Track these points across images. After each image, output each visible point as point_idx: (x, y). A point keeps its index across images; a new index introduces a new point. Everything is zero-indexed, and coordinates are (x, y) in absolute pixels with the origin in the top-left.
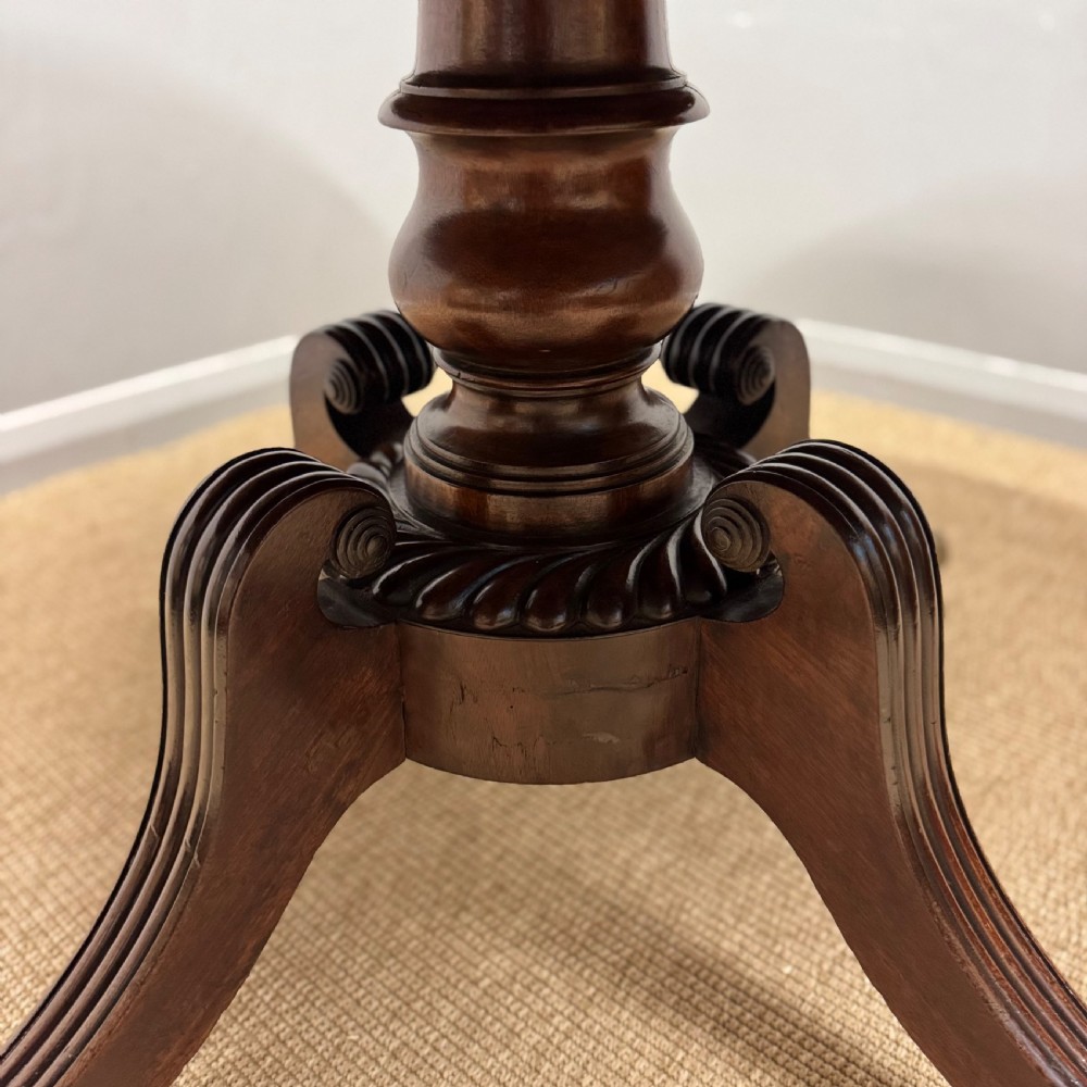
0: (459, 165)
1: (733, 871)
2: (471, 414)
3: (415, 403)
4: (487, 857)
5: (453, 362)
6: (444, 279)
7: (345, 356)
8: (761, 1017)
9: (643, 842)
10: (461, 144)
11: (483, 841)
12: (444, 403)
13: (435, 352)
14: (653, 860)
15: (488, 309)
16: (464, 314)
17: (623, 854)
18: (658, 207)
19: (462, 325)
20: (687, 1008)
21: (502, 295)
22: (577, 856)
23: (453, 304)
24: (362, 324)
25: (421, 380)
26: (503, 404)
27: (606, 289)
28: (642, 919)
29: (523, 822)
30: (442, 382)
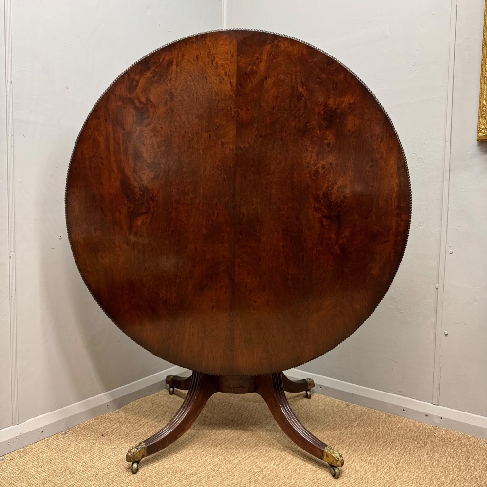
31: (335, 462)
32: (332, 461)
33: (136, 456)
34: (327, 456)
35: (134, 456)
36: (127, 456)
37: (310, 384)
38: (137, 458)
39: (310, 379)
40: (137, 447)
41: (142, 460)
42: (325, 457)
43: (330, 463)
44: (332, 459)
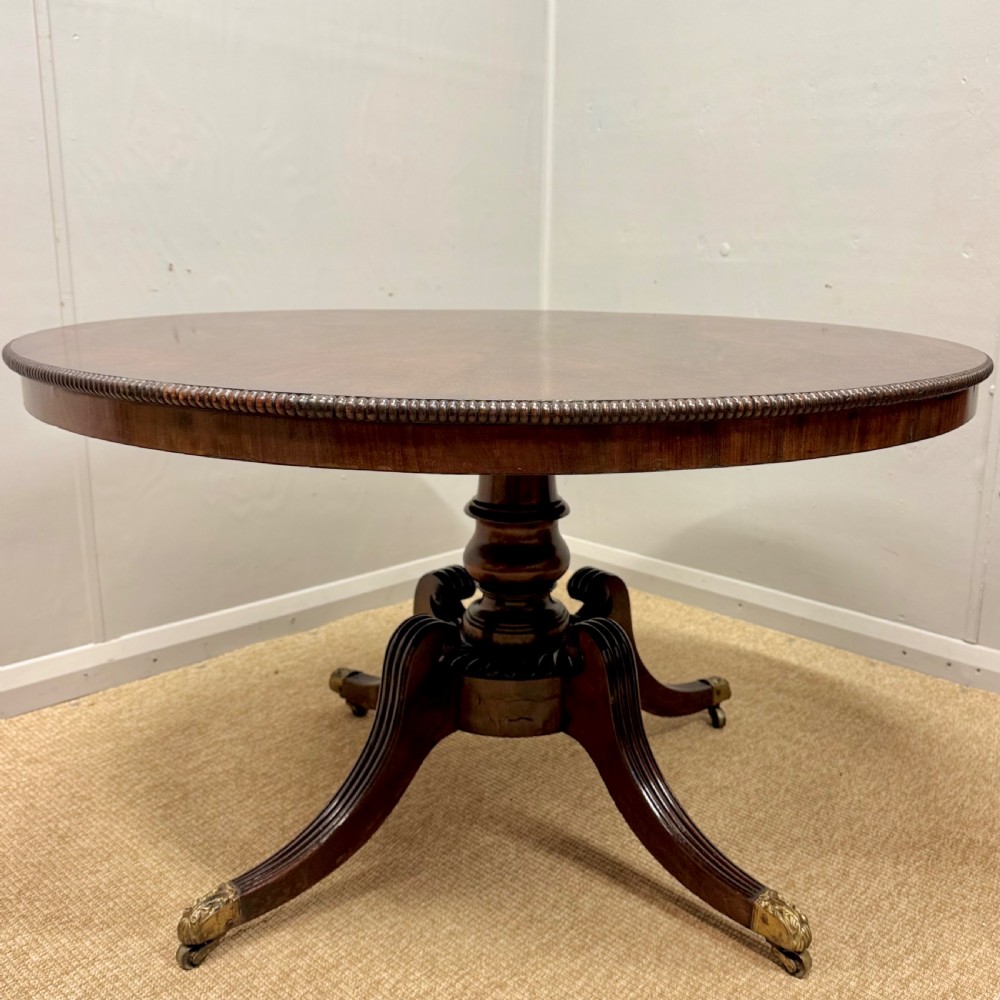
0: (489, 530)
1: (594, 814)
2: (488, 606)
3: (467, 603)
4: (486, 807)
5: (483, 587)
6: (481, 560)
7: (442, 584)
8: (594, 857)
9: (557, 804)
10: (489, 524)
11: (484, 802)
12: (479, 602)
13: (477, 584)
14: (560, 810)
15: (495, 571)
16: (487, 572)
17: (547, 807)
18: (554, 542)
19: (486, 576)
20: (564, 853)
21: (501, 567)
22: (527, 807)
23: (484, 569)
24: (446, 570)
25: (470, 594)
26: (499, 602)
27: (538, 566)
28: (551, 827)
29: (503, 796)
30: (478, 594)
31: (785, 937)
32: (777, 935)
33: (207, 926)
34: (765, 920)
35: (201, 927)
36: (180, 926)
37: (718, 693)
38: (210, 932)
39: (719, 680)
40: (210, 900)
41: (228, 934)
42: (757, 923)
43: (772, 940)
44: (778, 930)
